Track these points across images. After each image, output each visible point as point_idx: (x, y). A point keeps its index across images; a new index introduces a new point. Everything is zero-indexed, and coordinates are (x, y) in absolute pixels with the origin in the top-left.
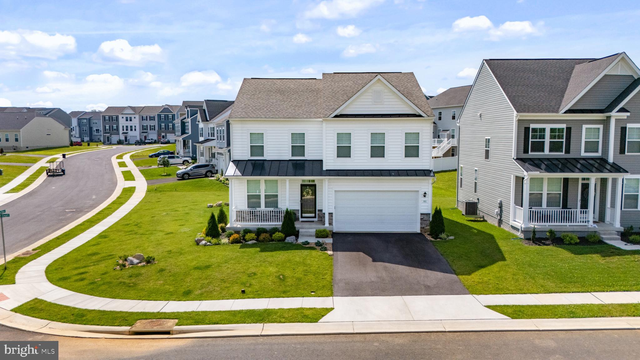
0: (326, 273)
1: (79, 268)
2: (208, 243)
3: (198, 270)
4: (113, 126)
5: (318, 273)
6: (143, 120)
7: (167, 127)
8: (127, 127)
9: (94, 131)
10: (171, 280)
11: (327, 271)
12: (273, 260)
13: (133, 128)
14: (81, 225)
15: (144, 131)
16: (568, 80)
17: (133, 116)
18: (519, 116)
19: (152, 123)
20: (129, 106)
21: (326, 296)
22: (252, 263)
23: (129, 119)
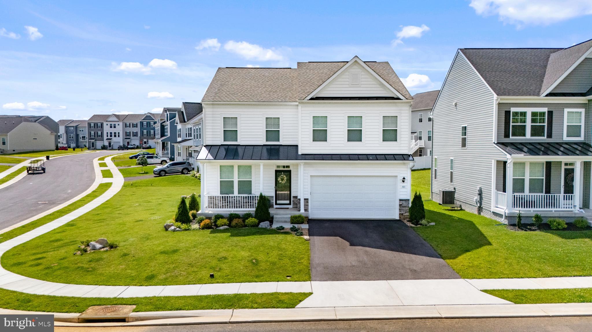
0: (303, 258)
1: (38, 254)
2: (178, 229)
3: (164, 255)
4: (97, 133)
5: (294, 257)
6: (126, 127)
7: (149, 133)
8: (111, 133)
9: (81, 138)
10: (134, 264)
11: (303, 256)
12: (245, 244)
13: (117, 135)
14: (50, 215)
15: (127, 137)
16: (545, 67)
17: (117, 123)
18: (499, 99)
19: (135, 130)
20: (114, 114)
21: (303, 281)
22: (222, 248)
23: (113, 126)
